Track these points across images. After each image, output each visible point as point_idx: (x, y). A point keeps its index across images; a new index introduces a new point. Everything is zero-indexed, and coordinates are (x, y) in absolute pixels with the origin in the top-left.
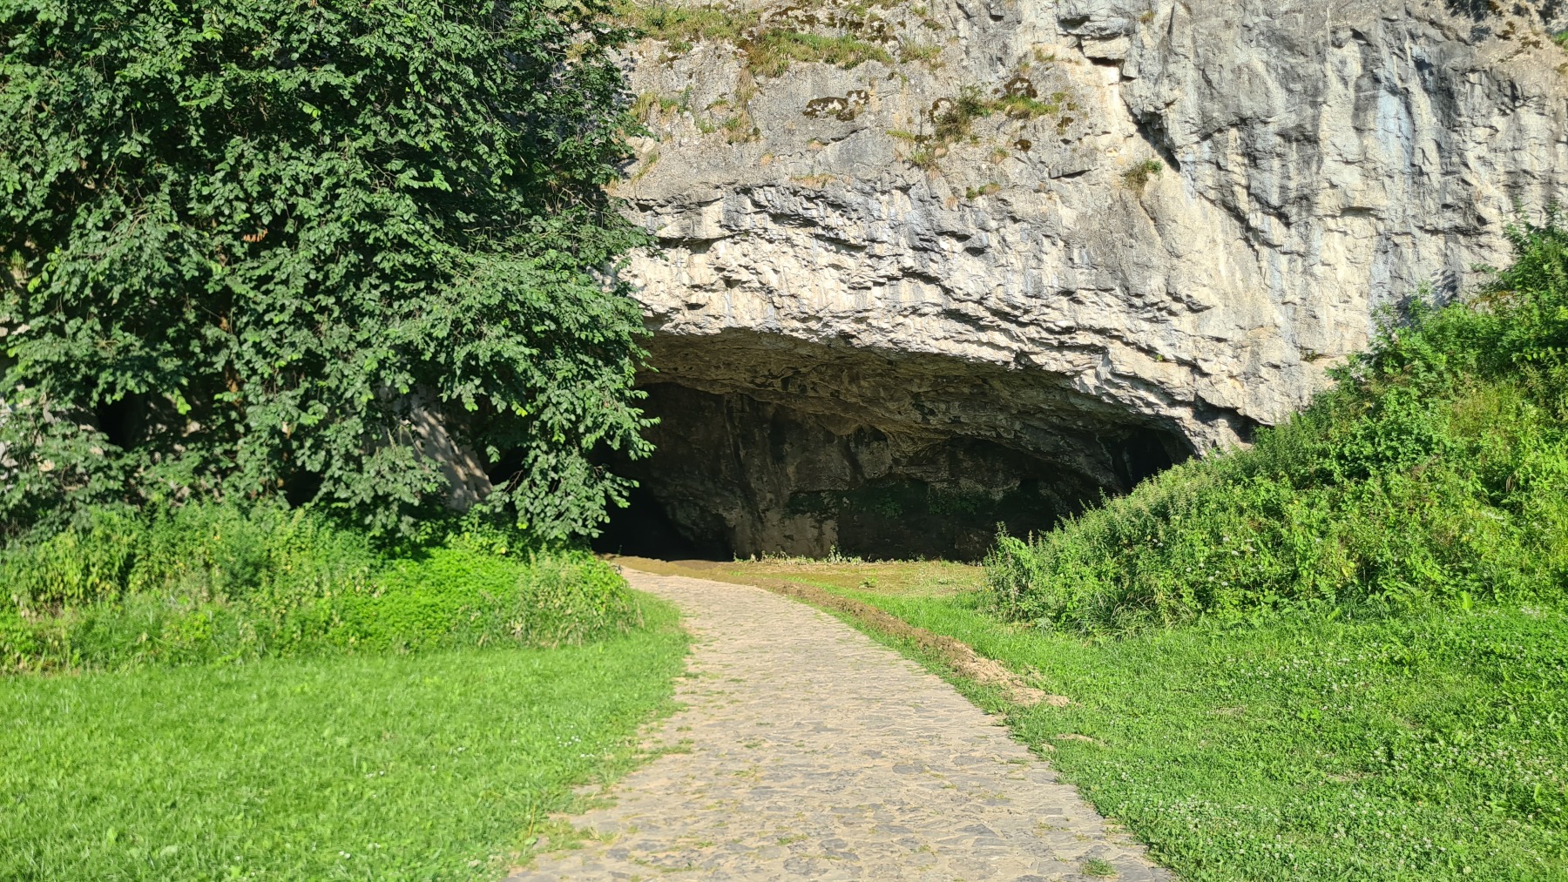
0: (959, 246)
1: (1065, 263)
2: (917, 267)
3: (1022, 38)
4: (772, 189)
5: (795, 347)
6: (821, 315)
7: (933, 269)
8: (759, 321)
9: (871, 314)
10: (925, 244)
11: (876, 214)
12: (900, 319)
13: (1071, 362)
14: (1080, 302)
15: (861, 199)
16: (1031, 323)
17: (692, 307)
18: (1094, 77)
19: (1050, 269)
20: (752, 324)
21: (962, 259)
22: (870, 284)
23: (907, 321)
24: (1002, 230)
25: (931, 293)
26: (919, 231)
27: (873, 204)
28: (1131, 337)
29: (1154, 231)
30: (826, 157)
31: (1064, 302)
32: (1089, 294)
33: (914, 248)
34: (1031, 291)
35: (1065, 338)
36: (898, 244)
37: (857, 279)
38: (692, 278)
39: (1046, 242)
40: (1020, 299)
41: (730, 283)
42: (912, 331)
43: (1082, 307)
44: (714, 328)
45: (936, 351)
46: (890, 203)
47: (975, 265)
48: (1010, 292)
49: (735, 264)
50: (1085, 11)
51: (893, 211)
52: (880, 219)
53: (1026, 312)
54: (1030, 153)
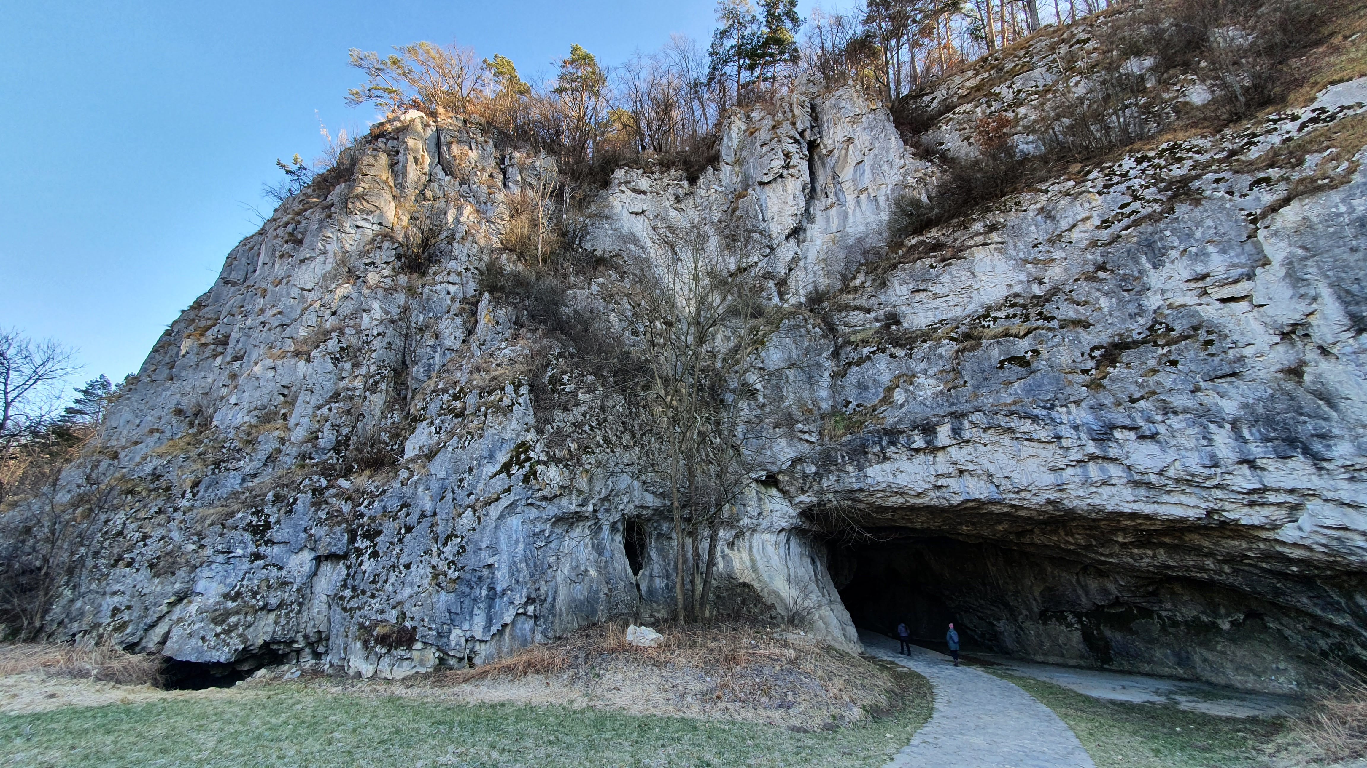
0: (1132, 435)
1: (1236, 440)
2: (1098, 452)
3: (1152, 299)
4: (981, 413)
5: (1016, 510)
6: (1030, 488)
7: (1112, 453)
8: (986, 495)
9: (1068, 486)
10: (1102, 437)
11: (1058, 421)
12: (1094, 489)
13: (1267, 517)
14: (1263, 469)
15: (1045, 412)
16: (1217, 487)
17: (939, 488)
18: (1226, 310)
19: (1222, 445)
20: (982, 497)
21: (1136, 444)
22: (1063, 467)
23: (1100, 490)
24: (1168, 422)
25: (1114, 471)
26: (1095, 428)
27: (1054, 414)
28: (1330, 495)
29: (1327, 409)
30: (1015, 390)
31: (1245, 469)
32: (1270, 462)
33: (1093, 440)
34: (1208, 463)
35: (1255, 497)
36: (1079, 438)
37: (1053, 464)
38: (936, 471)
39: (1213, 427)
40: (1198, 470)
41: (961, 472)
42: (1105, 497)
43: (1266, 473)
44: (956, 500)
45: (1130, 511)
46: (1069, 412)
47: (1150, 447)
48: (1187, 464)
49: (963, 460)
50: (1205, 271)
51: (1071, 418)
52: (1062, 423)
53: (1208, 479)
54: (1179, 367)
